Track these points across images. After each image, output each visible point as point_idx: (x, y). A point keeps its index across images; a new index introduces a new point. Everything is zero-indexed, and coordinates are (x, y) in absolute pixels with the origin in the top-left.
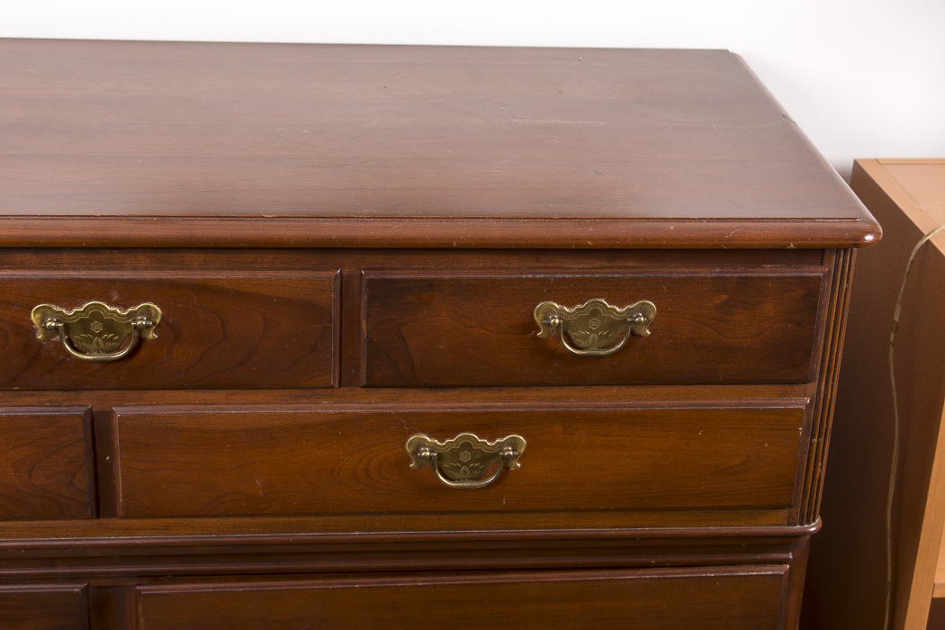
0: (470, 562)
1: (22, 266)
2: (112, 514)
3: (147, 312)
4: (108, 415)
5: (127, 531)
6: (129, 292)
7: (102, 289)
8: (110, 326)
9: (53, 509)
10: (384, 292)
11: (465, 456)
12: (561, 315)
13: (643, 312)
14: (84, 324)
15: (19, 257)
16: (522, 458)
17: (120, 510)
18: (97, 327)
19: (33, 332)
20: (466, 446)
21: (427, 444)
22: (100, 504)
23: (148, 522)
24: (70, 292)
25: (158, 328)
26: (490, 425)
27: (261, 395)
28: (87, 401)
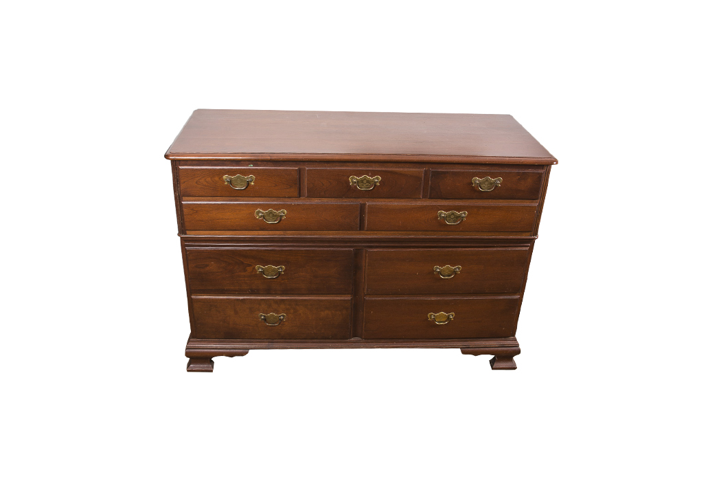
0: (450, 245)
1: (348, 166)
2: (363, 230)
3: (377, 178)
4: (365, 204)
5: (366, 234)
6: (374, 173)
7: (367, 172)
8: (368, 181)
9: (350, 228)
10: (436, 174)
11: (452, 217)
12: (479, 180)
13: (499, 181)
14: (362, 181)
15: (348, 164)
16: (466, 217)
17: (366, 228)
18: (365, 182)
19: (349, 183)
20: (453, 214)
21: (444, 213)
22: (361, 228)
23: (372, 232)
24: (359, 173)
25: (380, 182)
26: (459, 209)
27: (402, 200)
28: (361, 201)
